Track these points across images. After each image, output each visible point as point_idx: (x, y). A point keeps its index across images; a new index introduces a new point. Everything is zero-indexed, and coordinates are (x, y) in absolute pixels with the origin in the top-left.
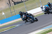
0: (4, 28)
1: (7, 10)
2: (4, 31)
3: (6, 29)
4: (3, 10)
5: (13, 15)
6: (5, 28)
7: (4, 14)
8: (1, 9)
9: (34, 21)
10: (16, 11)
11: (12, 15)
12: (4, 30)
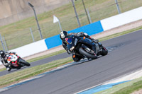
1: (65, 9)
2: (58, 68)
4: (55, 10)
5: (83, 23)
6: (61, 60)
7: (58, 20)
8: (49, 6)
10: (90, 12)
11: (81, 22)
12: (56, 66)
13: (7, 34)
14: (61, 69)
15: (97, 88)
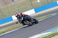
0: (39, 18)
3: (42, 19)
5: (50, 2)
6: (41, 17)
9: (32, 24)
13: (19, 7)
14: (40, 21)
15: (55, 29)
